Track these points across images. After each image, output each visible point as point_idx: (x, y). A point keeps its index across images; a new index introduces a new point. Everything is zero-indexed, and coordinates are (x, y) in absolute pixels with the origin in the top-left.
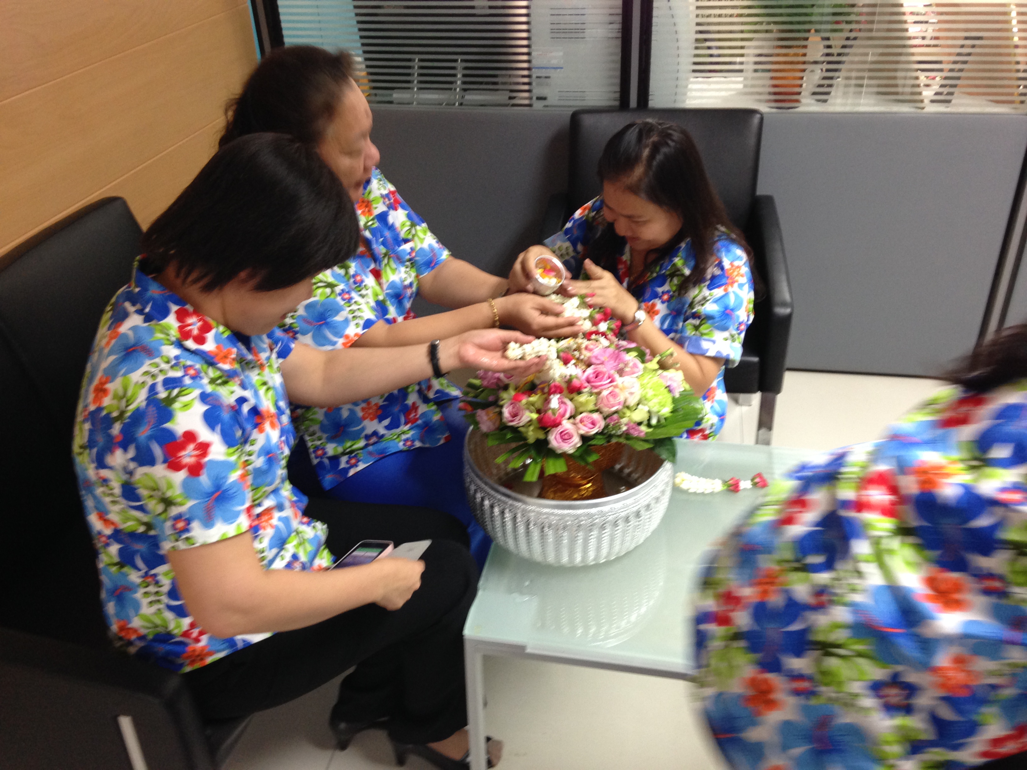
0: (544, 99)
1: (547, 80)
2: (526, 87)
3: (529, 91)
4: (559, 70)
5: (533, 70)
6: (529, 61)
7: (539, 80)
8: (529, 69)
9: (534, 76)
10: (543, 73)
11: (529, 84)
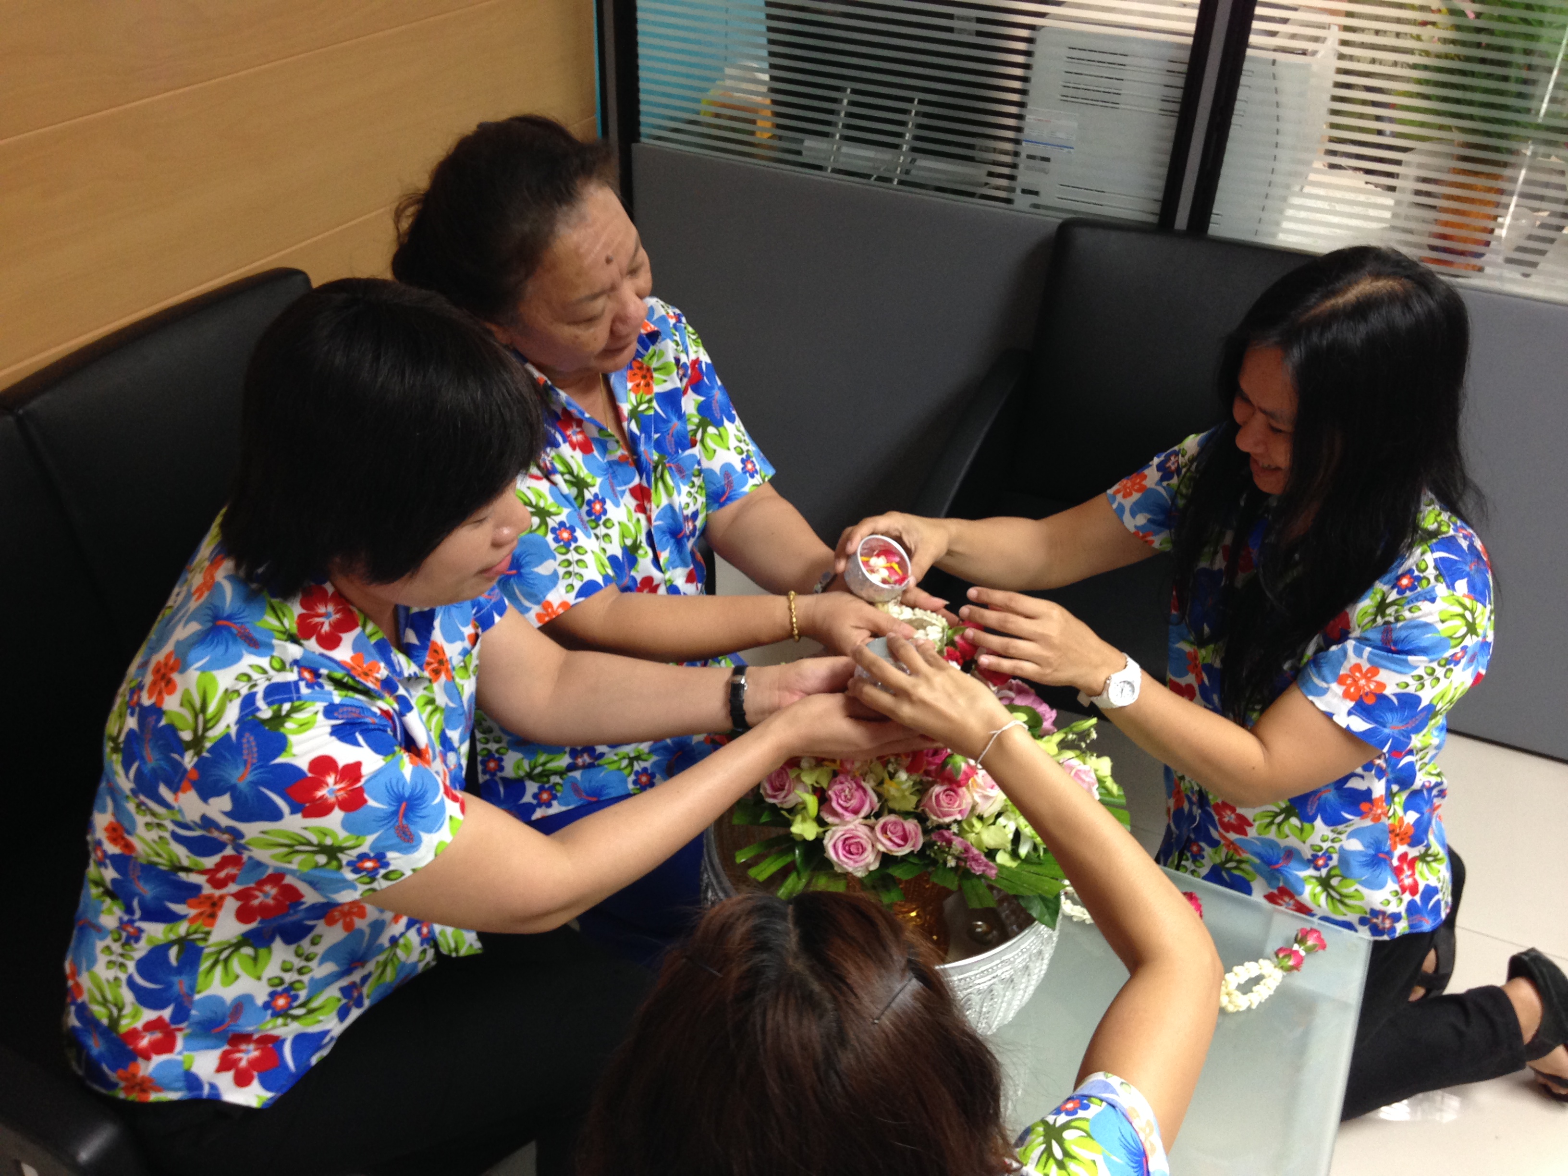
0: (1036, 193)
1: (1045, 163)
2: (1006, 171)
3: (1012, 178)
4: (1066, 150)
5: (1024, 144)
6: (1019, 129)
7: (1032, 162)
8: (1017, 142)
9: (1023, 155)
10: (1039, 151)
11: (1014, 166)
